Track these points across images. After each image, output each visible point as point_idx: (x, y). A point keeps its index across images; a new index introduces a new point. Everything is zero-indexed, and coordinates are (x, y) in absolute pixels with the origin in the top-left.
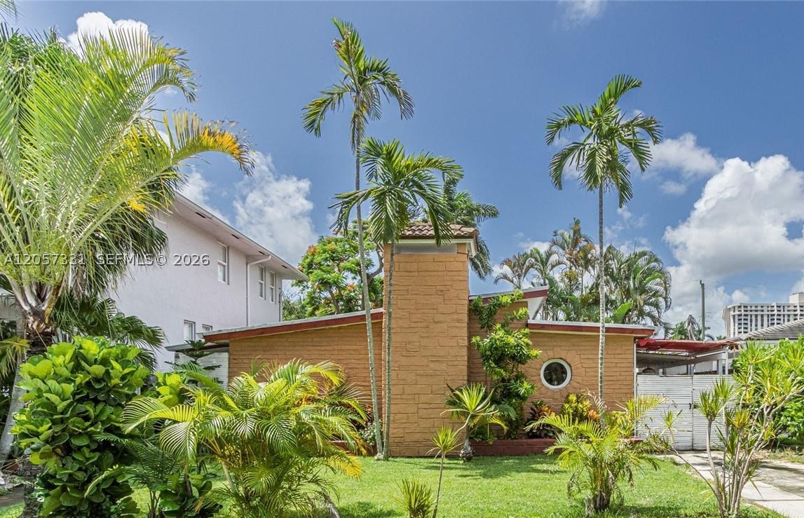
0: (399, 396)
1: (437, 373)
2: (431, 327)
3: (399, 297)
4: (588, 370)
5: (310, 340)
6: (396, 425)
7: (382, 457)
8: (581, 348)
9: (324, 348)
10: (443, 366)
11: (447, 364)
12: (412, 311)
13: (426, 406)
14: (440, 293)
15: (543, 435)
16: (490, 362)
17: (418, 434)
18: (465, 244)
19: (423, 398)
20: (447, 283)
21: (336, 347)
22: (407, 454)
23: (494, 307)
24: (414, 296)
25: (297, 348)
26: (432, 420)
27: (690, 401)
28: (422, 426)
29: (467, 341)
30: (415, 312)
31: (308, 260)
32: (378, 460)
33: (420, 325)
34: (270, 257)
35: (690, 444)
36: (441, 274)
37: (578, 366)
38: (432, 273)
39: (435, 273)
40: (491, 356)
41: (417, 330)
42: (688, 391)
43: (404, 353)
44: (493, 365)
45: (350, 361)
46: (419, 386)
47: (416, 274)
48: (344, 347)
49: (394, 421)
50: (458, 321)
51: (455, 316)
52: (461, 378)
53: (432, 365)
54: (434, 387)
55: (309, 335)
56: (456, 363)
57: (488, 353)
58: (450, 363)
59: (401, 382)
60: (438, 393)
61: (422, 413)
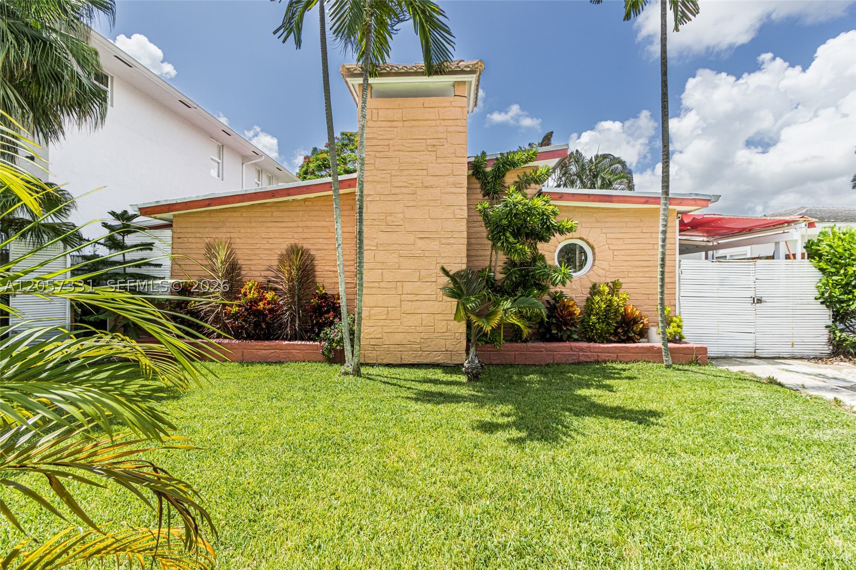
0: (376, 285)
1: (427, 254)
2: (419, 193)
3: (378, 155)
4: (616, 253)
5: (269, 215)
6: (371, 323)
7: (350, 370)
8: (608, 225)
9: (285, 225)
10: (435, 245)
11: (440, 242)
12: (394, 173)
13: (410, 297)
14: (430, 149)
15: (565, 337)
16: (508, 234)
17: (401, 334)
18: (465, 82)
19: (408, 287)
20: (441, 136)
21: (300, 224)
22: (385, 361)
23: (503, 166)
24: (397, 153)
25: (254, 225)
26: (420, 316)
27: (751, 294)
28: (407, 324)
29: (466, 212)
30: (398, 173)
31: (304, 169)
32: (346, 374)
33: (404, 190)
34: (263, 158)
35: (752, 350)
36: (433, 123)
37: (604, 247)
38: (421, 123)
39: (425, 123)
40: (508, 227)
41: (400, 197)
42: (749, 280)
43: (383, 228)
44: (511, 240)
45: (317, 240)
46: (403, 271)
47: (400, 124)
48: (309, 224)
49: (369, 317)
50: (455, 185)
51: (451, 179)
52: (459, 260)
53: (420, 243)
54: (423, 273)
55: (269, 209)
56: (452, 241)
57: (505, 222)
58: (444, 241)
59: (380, 266)
60: (429, 280)
61: (407, 307)
